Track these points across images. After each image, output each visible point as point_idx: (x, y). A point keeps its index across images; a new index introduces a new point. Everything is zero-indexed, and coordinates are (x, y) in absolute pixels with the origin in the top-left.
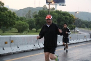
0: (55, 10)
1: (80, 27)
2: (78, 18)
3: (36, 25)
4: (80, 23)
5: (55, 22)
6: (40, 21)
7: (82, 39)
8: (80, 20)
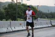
0: (22, 4)
1: (41, 17)
2: (40, 11)
3: (6, 16)
4: (41, 15)
5: (22, 13)
6: (9, 13)
7: (44, 25)
8: (41, 12)
